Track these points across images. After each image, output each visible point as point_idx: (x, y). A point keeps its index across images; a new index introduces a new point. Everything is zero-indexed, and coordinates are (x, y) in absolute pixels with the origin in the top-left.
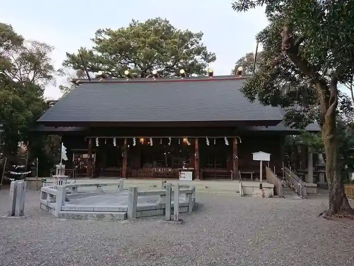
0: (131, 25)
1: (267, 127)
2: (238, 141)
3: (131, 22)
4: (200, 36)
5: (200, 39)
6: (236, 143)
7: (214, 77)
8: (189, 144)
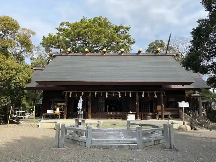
0: (82, 20)
1: (183, 86)
2: (163, 94)
3: (82, 18)
4: (128, 28)
5: (128, 30)
6: (162, 96)
7: (142, 54)
8: (131, 96)
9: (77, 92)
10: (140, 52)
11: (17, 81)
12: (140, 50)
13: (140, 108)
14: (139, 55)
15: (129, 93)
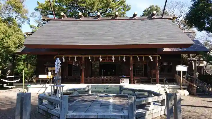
1: (181, 49)
6: (157, 59)
7: (137, 17)
8: (125, 60)
9: (70, 56)
10: (135, 15)
11: (5, 45)
12: (135, 14)
13: (134, 72)
14: (134, 18)
15: (123, 57)
